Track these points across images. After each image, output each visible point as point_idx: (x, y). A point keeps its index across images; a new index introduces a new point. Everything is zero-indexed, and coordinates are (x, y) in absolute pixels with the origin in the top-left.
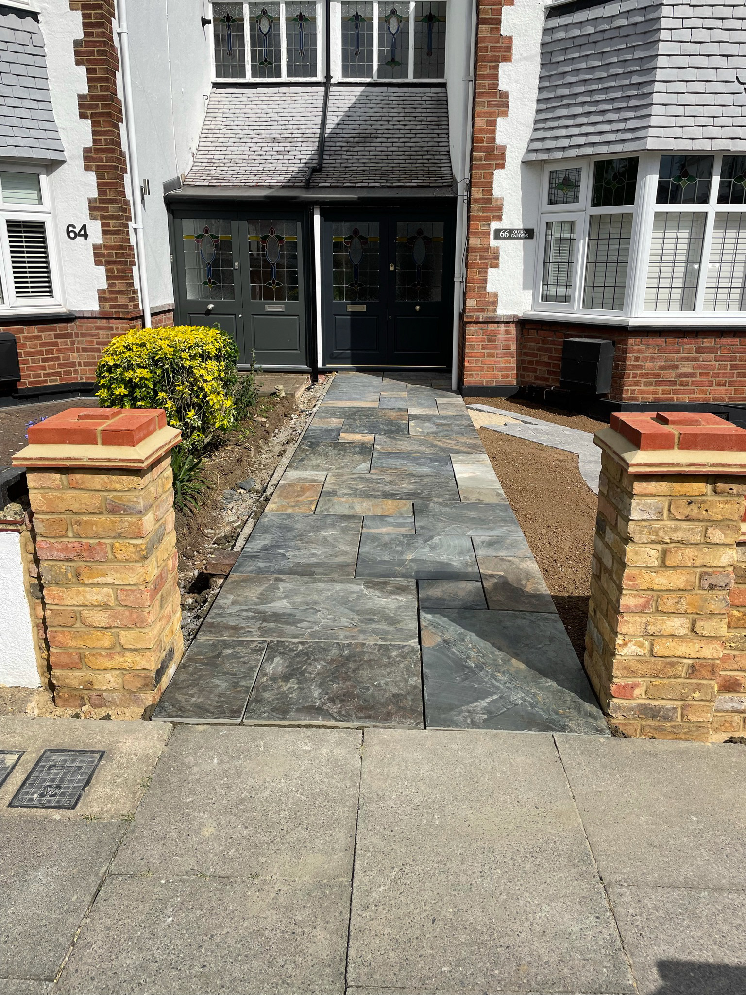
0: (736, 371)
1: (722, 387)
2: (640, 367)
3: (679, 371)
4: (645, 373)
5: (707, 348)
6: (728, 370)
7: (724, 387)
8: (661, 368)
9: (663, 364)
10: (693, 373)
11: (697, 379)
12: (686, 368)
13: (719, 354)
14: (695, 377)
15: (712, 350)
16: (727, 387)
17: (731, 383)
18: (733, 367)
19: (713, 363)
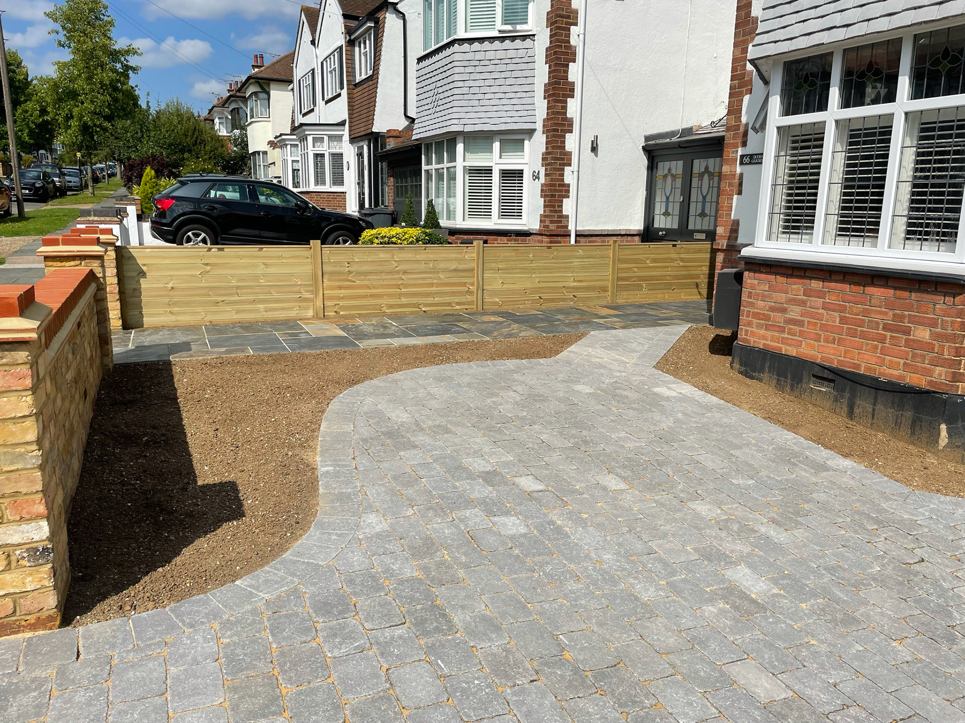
0: (845, 326)
1: (830, 345)
2: (752, 305)
3: (788, 316)
4: (758, 313)
5: (814, 291)
6: (837, 324)
7: (833, 345)
8: (772, 309)
9: (773, 304)
10: (799, 321)
11: (805, 329)
12: (795, 312)
13: (827, 300)
14: (803, 326)
15: (821, 295)
16: (836, 346)
17: (840, 342)
18: (843, 320)
19: (821, 311)
